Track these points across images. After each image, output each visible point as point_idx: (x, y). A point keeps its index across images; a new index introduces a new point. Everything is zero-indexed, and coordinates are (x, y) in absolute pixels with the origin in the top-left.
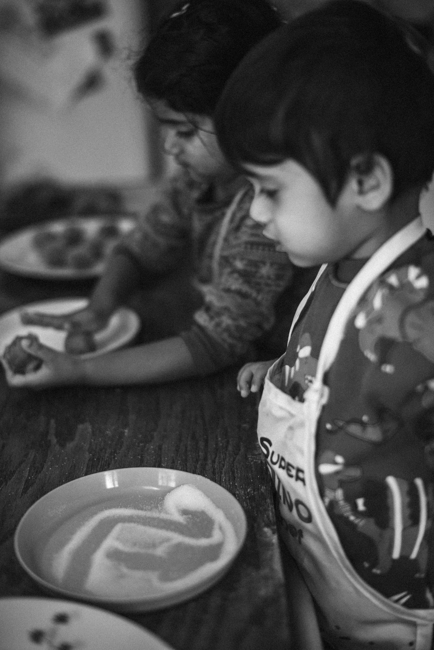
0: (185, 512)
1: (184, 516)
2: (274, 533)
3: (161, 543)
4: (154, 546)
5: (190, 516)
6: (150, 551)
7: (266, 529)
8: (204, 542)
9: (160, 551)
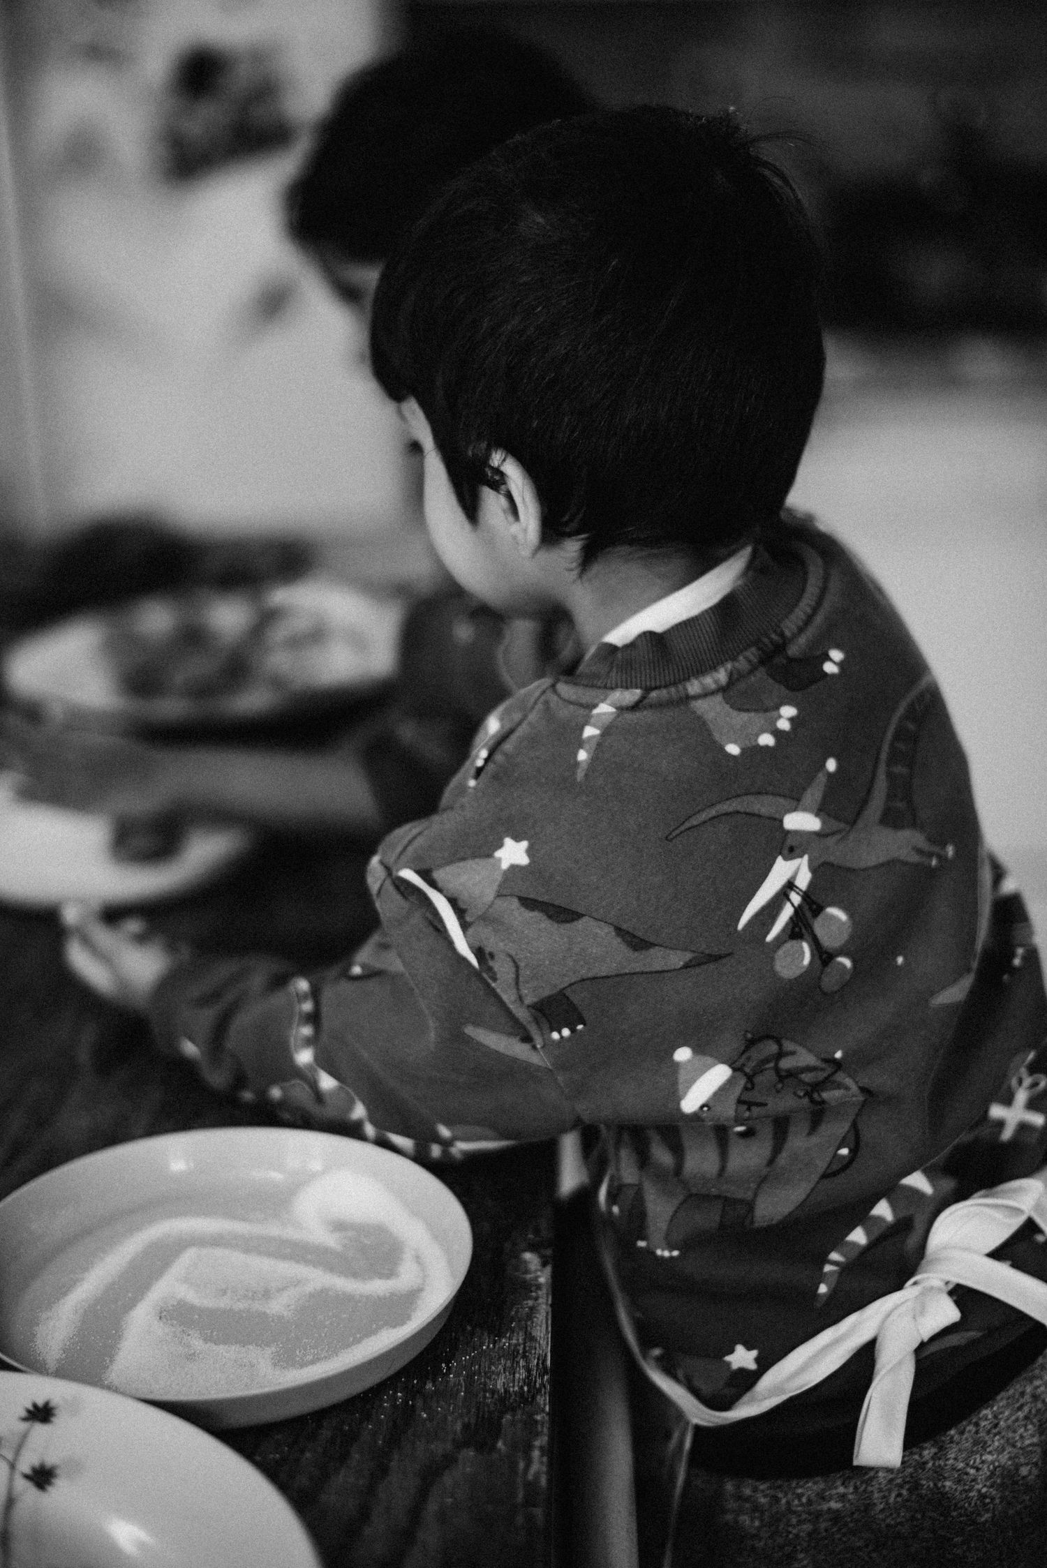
0: (339, 1226)
1: (337, 1235)
2: (544, 1265)
3: (281, 1290)
4: (267, 1295)
5: (350, 1234)
6: (257, 1306)
7: (528, 1256)
8: (378, 1287)
9: (278, 1306)
